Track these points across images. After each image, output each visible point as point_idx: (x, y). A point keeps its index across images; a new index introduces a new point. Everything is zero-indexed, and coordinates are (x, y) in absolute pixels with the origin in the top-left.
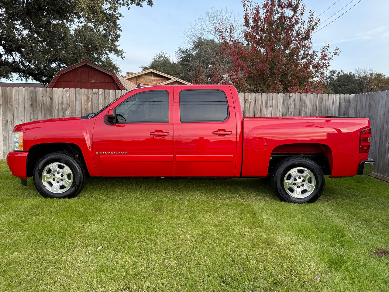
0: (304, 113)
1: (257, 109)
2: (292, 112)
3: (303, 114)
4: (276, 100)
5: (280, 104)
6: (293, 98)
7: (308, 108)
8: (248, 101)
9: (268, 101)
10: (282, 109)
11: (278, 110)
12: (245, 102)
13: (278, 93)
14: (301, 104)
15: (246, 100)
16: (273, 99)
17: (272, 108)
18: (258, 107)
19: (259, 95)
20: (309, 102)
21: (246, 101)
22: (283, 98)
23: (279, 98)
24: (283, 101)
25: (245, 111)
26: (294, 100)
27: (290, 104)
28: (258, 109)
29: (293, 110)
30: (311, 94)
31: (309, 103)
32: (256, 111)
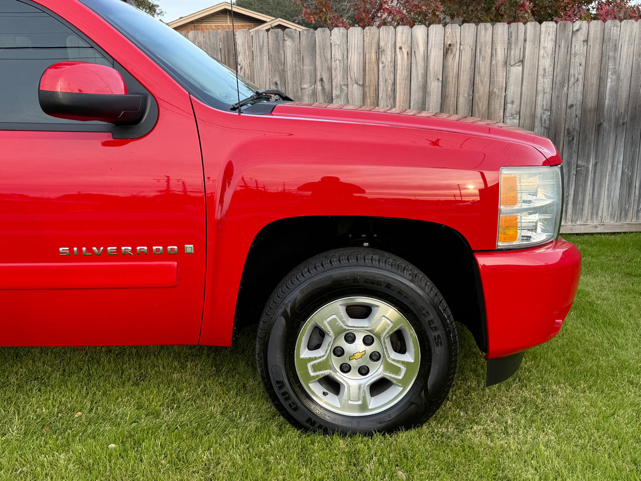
0: (614, 77)
1: (479, 72)
2: (580, 77)
3: (609, 80)
4: (534, 44)
5: (545, 55)
6: (581, 36)
7: (623, 62)
8: (454, 50)
9: (513, 46)
10: (551, 69)
11: (541, 72)
12: (447, 52)
13: (540, 22)
14: (604, 53)
15: (450, 45)
16: (525, 40)
17: (523, 67)
18: (483, 66)
19: (486, 29)
20: (628, 44)
21: (447, 50)
22: (554, 37)
23: (542, 36)
24: (554, 44)
25: (447, 78)
26: (586, 41)
27: (573, 52)
28: (482, 70)
29: (582, 69)
30: (634, 21)
31: (628, 48)
32: (477, 78)
